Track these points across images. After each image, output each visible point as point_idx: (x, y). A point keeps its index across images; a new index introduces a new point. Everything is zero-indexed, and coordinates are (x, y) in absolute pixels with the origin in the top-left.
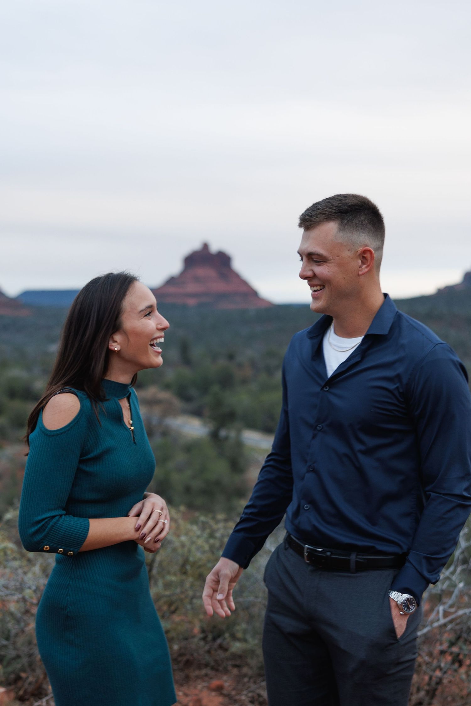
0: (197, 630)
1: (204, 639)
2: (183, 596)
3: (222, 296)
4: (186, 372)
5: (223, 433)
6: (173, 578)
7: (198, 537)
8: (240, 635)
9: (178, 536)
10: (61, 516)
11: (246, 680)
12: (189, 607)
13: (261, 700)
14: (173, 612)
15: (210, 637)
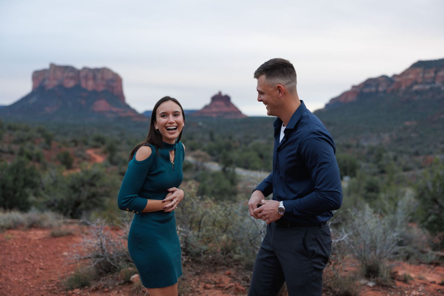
0: (219, 250)
1: (223, 253)
2: (214, 235)
3: (227, 113)
4: (212, 144)
5: (227, 169)
6: (210, 228)
7: (220, 210)
8: (237, 251)
9: (211, 210)
10: (136, 197)
11: (240, 270)
12: (216, 239)
13: (247, 279)
14: (209, 242)
15: (225, 253)
